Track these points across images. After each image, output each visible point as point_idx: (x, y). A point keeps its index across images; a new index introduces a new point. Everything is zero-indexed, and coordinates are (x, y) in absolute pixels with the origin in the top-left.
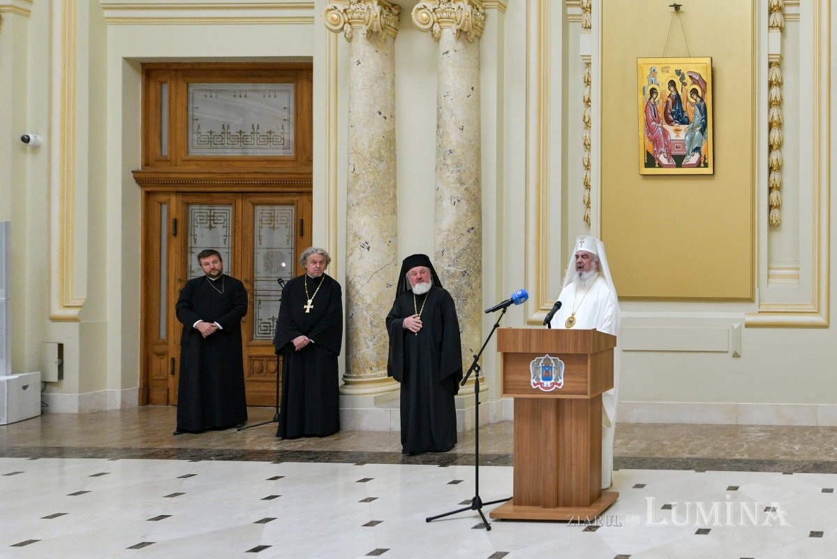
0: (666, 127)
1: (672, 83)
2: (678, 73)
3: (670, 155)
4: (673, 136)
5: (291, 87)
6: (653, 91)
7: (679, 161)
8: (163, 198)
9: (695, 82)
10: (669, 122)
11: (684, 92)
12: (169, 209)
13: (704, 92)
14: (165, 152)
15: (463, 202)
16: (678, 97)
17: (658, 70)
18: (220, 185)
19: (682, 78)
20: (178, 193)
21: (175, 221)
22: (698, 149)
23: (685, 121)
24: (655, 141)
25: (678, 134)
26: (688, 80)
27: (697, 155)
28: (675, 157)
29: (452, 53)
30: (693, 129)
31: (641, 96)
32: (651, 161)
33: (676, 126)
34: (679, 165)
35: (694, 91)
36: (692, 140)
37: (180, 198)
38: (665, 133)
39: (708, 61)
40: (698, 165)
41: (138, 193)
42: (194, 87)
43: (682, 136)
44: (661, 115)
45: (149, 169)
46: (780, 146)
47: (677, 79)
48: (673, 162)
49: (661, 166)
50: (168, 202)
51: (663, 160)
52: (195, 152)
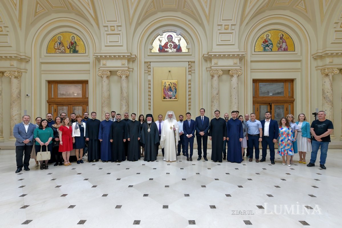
0: (168, 92)
1: (169, 85)
2: (170, 83)
3: (168, 97)
4: (169, 94)
5: (81, 85)
6: (165, 86)
7: (170, 98)
8: (52, 105)
9: (174, 84)
10: (168, 91)
11: (172, 86)
12: (54, 107)
13: (176, 86)
14: (53, 97)
15: (127, 106)
16: (170, 87)
17: (166, 82)
18: (66, 103)
19: (171, 84)
20: (56, 104)
21: (55, 109)
22: (175, 96)
23: (172, 91)
24: (165, 95)
25: (170, 93)
26: (172, 84)
27: (174, 97)
28: (170, 97)
29: (124, 80)
30: (173, 92)
31: (162, 87)
32: (164, 98)
33: (170, 92)
34: (170, 99)
35: (174, 86)
36: (173, 94)
37: (56, 105)
38: (168, 93)
39: (177, 81)
40: (175, 99)
41: (47, 104)
42: (59, 85)
43: (171, 94)
44: (167, 90)
45: (49, 100)
46: (190, 95)
47: (170, 84)
48: (169, 98)
49: (167, 99)
50: (54, 106)
51: (167, 98)
52: (59, 97)
